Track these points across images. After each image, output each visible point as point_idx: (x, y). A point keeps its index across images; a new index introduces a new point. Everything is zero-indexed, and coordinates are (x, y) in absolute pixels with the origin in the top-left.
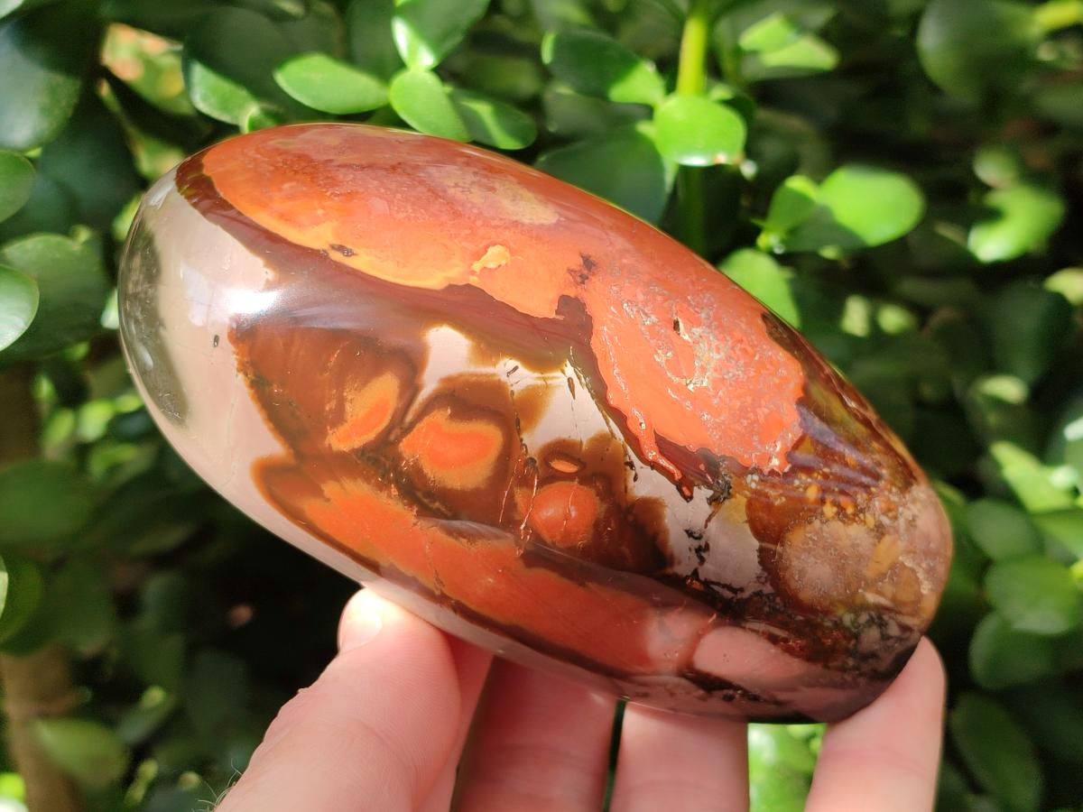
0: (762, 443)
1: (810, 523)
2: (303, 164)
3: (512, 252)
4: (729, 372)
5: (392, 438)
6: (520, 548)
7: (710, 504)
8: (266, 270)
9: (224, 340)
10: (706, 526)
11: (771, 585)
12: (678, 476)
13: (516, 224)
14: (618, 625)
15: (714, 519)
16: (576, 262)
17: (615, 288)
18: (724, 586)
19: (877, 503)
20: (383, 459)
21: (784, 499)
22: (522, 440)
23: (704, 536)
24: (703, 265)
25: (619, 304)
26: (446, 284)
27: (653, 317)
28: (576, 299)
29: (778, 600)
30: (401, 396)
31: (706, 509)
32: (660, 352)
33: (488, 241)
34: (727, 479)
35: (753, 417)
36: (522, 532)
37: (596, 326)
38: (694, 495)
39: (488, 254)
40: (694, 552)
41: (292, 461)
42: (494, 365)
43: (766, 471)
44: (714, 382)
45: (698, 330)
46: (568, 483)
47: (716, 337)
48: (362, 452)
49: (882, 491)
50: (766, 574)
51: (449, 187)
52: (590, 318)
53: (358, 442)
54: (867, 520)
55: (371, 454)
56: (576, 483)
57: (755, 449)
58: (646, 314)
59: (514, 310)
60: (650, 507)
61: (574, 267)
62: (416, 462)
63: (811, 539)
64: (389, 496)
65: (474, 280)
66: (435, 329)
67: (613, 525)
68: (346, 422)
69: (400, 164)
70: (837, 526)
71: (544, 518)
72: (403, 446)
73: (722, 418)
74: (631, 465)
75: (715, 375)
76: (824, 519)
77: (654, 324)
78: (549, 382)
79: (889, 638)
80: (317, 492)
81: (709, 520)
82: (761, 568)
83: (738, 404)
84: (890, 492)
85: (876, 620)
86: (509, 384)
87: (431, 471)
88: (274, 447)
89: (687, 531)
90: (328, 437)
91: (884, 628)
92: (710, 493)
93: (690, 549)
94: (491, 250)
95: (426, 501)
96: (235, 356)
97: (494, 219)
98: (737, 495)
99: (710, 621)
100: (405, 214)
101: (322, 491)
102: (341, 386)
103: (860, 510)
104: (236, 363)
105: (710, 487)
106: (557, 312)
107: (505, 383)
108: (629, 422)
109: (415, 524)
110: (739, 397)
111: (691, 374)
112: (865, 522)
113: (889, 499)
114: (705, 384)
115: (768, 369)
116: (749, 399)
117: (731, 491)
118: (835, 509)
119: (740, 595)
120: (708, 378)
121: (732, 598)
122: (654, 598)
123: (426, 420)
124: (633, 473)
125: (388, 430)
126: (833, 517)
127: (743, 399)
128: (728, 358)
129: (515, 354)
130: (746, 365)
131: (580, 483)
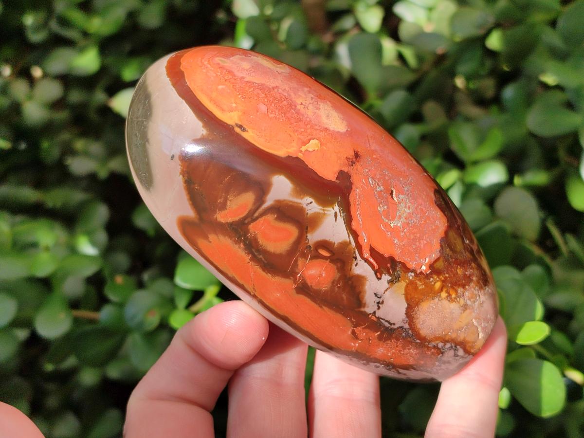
0: (420, 258)
1: (433, 299)
2: (230, 77)
3: (322, 144)
4: (412, 220)
5: (246, 222)
6: (296, 285)
7: (388, 283)
8: (203, 129)
9: (176, 158)
10: (384, 293)
11: (409, 324)
12: (376, 267)
13: (326, 129)
14: (333, 327)
15: (389, 290)
16: (351, 154)
17: (366, 170)
18: (386, 321)
19: (467, 294)
20: (240, 230)
21: (424, 286)
22: (307, 236)
23: (383, 297)
24: (412, 161)
25: (367, 178)
26: (287, 155)
27: (382, 187)
28: (347, 173)
29: (410, 332)
30: (254, 204)
31: (387, 285)
32: (381, 205)
33: (311, 137)
34: (399, 273)
35: (418, 244)
36: (298, 278)
37: (354, 188)
38: (382, 278)
39: (310, 143)
40: (376, 303)
41: (197, 221)
42: (302, 199)
43: (418, 272)
44: (403, 224)
45: (402, 196)
46: (324, 260)
47: (409, 201)
48: (231, 224)
49: (471, 288)
50: (407, 319)
51: (298, 104)
52: (352, 184)
53: (230, 220)
54: (460, 302)
55: (235, 227)
56: (328, 261)
57: (416, 261)
58: (379, 185)
59: (316, 173)
60: (360, 279)
61: (349, 157)
62: (255, 235)
63: (432, 307)
64: (240, 247)
65: (300, 155)
66: (277, 176)
67: (341, 284)
68: (226, 209)
69: (277, 86)
70: (446, 302)
71: (309, 273)
72: (251, 227)
73: (403, 243)
74: (356, 258)
75: (405, 221)
76: (440, 299)
77: (381, 191)
78: (325, 212)
79: (458, 356)
80: (206, 238)
81: (386, 290)
82: (405, 316)
83: (412, 237)
84: (475, 289)
85: (454, 347)
86: (307, 209)
87: (261, 241)
88: (189, 212)
89: (375, 294)
90: (216, 215)
91: (456, 351)
92: (390, 278)
93: (374, 302)
94: (312, 141)
95: (256, 254)
96: (180, 167)
97: (316, 125)
98: (402, 281)
99: (377, 334)
100: (274, 115)
101: (209, 238)
102: (227, 192)
103: (458, 297)
104: (180, 170)
105: (390, 275)
106: (337, 178)
107: (305, 209)
108: (359, 238)
109: (248, 263)
110: (413, 234)
111: (393, 219)
112: (459, 302)
113: (473, 292)
114: (399, 225)
115: (431, 221)
116: (418, 235)
117: (400, 279)
118: (447, 294)
119: (393, 326)
120: (401, 222)
121: (389, 327)
122: (353, 320)
123: (264, 217)
124: (356, 262)
125: (245, 218)
126: (445, 298)
127: (415, 235)
128: (413, 213)
129: (312, 196)
130: (421, 217)
131: (330, 262)
